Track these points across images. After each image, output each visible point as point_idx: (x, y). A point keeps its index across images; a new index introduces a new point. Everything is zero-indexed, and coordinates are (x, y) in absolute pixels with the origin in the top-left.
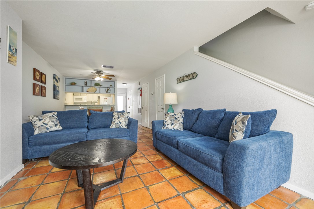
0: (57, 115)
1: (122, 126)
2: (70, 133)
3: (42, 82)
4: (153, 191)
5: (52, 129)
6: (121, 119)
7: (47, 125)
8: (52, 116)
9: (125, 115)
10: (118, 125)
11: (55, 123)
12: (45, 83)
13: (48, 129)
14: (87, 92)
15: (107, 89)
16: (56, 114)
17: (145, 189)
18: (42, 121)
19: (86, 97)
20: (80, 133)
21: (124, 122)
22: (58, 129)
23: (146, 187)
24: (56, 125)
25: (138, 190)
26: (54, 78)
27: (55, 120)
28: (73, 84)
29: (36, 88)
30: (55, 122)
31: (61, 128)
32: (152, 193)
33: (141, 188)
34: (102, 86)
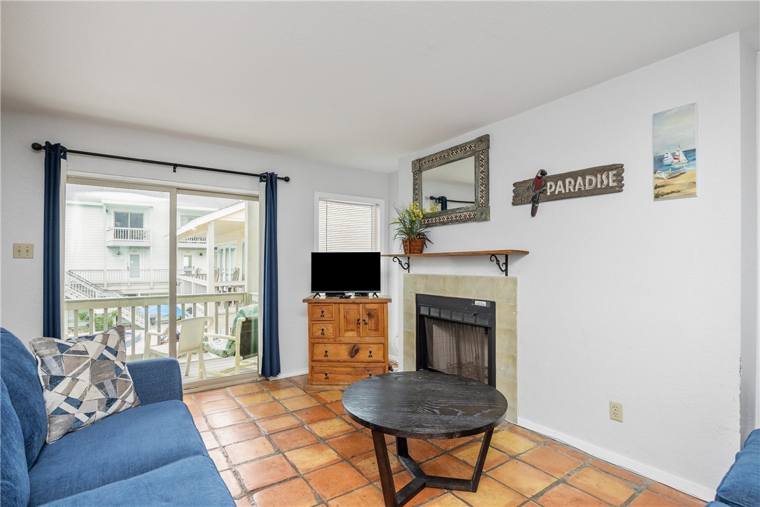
4: (306, 495)
17: (325, 497)
23: (323, 502)
25: (341, 493)
32: (309, 490)
33: (335, 498)
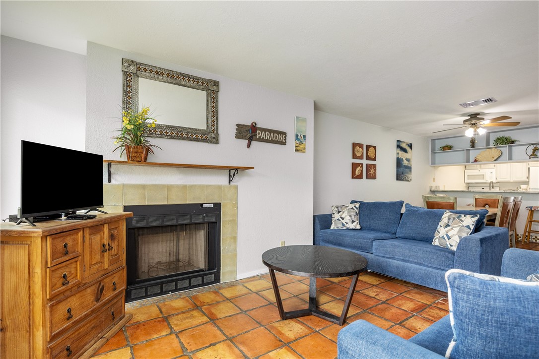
0: (359, 207)
1: (451, 246)
2: (354, 235)
3: (368, 158)
5: (347, 225)
6: (452, 229)
7: (343, 219)
8: (352, 208)
9: (463, 221)
10: (443, 241)
11: (352, 219)
12: (375, 159)
13: (343, 225)
14: (476, 161)
15: (532, 147)
16: (358, 205)
18: (340, 214)
19: (493, 171)
20: (364, 239)
21: (457, 236)
22: (355, 228)
24: (353, 222)
26: (398, 146)
27: (353, 214)
28: (448, 148)
29: (356, 169)
30: (353, 217)
31: (358, 227)
34: (516, 143)
